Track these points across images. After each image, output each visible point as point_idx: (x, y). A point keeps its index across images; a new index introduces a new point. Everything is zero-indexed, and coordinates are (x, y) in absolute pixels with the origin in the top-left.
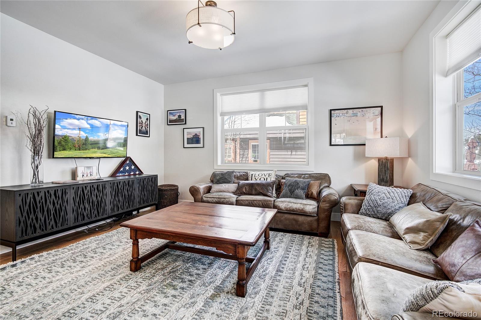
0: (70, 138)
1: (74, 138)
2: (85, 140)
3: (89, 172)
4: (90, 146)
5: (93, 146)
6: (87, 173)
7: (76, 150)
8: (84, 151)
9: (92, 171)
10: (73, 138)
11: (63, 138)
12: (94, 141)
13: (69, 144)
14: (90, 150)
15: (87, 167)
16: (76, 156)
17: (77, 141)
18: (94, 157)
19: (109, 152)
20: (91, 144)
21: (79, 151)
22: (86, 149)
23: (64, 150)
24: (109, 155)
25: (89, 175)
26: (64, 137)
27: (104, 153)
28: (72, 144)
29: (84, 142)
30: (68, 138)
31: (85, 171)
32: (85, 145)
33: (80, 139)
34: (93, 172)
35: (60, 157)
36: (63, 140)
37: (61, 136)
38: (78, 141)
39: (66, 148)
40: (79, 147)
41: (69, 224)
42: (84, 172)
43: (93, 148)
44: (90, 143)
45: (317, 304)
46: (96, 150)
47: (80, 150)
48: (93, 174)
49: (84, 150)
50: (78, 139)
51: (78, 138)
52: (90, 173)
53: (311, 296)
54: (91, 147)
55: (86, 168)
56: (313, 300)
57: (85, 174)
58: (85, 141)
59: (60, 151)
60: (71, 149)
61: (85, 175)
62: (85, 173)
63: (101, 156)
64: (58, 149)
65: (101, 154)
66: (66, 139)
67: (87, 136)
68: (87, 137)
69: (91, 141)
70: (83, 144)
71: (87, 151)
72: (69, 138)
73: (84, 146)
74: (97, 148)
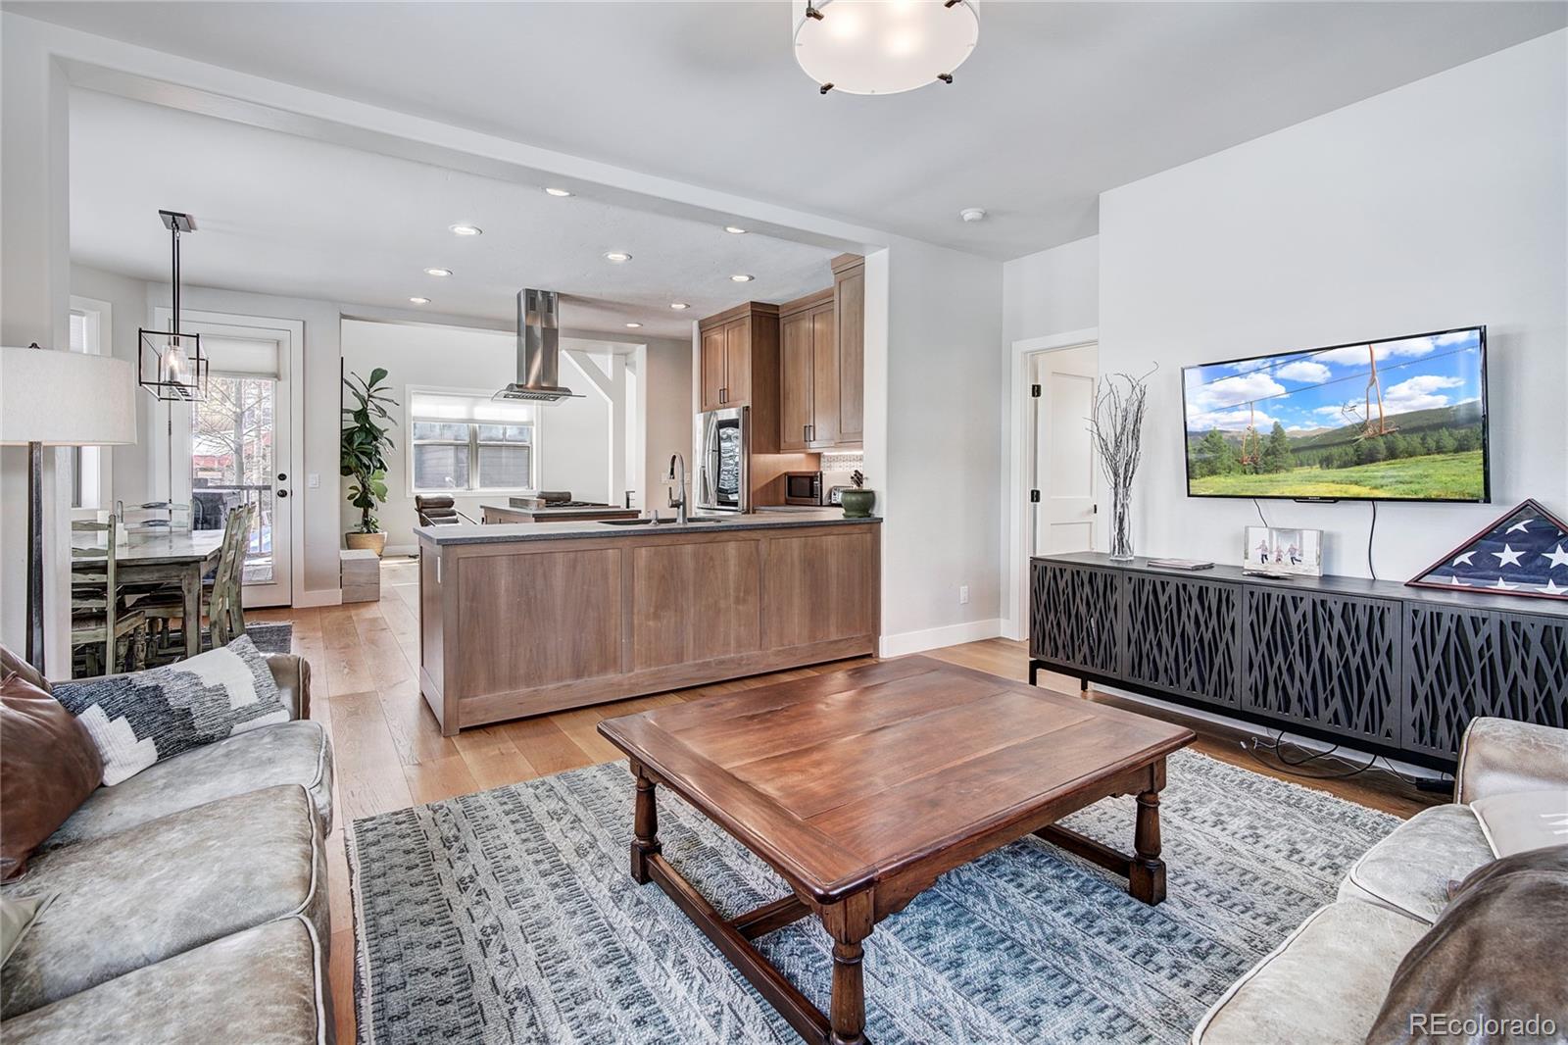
0: (1225, 436)
1: (1235, 434)
2: (1273, 437)
3: (1286, 547)
4: (1291, 456)
5: (1302, 455)
6: (1279, 552)
7: (1245, 473)
8: (1271, 475)
9: (1297, 547)
10: (1232, 437)
11: (1207, 440)
12: (1306, 439)
13: (1225, 456)
14: (1292, 472)
15: (1279, 530)
16: (1247, 490)
17: (1248, 445)
18: (1307, 498)
19: (1375, 478)
20: (1295, 451)
21: (1254, 477)
22: (1277, 469)
23: (1213, 472)
24: (1376, 488)
25: (1286, 559)
26: (1208, 435)
27: (1351, 483)
28: (1231, 455)
29: (1269, 444)
30: (1221, 438)
31: (1271, 543)
32: (1274, 454)
33: (1254, 440)
34: (1302, 551)
35: (1203, 493)
36: (1207, 444)
37: (1203, 434)
38: (1250, 443)
39: (1219, 468)
40: (1256, 464)
41: (1118, 669)
42: (1267, 544)
43: (1302, 465)
44: (1291, 447)
45: (438, 968)
46: (1316, 470)
47: (1257, 473)
48: (1304, 559)
49: (1269, 472)
50: (1249, 438)
51: (1248, 436)
52: (1292, 550)
53: (467, 978)
54: (1294, 462)
55: (1274, 533)
56: (456, 971)
57: (1271, 552)
58: (1272, 442)
59: (1203, 476)
60: (1230, 470)
61: (1272, 558)
62: (1271, 549)
63: (1338, 495)
64: (1198, 472)
65: (1339, 487)
66: (1215, 440)
67: (1276, 423)
68: (1277, 429)
69: (1294, 440)
70: (1267, 454)
71: (1282, 475)
72: (1223, 437)
73: (1269, 457)
74: (1321, 463)
